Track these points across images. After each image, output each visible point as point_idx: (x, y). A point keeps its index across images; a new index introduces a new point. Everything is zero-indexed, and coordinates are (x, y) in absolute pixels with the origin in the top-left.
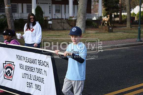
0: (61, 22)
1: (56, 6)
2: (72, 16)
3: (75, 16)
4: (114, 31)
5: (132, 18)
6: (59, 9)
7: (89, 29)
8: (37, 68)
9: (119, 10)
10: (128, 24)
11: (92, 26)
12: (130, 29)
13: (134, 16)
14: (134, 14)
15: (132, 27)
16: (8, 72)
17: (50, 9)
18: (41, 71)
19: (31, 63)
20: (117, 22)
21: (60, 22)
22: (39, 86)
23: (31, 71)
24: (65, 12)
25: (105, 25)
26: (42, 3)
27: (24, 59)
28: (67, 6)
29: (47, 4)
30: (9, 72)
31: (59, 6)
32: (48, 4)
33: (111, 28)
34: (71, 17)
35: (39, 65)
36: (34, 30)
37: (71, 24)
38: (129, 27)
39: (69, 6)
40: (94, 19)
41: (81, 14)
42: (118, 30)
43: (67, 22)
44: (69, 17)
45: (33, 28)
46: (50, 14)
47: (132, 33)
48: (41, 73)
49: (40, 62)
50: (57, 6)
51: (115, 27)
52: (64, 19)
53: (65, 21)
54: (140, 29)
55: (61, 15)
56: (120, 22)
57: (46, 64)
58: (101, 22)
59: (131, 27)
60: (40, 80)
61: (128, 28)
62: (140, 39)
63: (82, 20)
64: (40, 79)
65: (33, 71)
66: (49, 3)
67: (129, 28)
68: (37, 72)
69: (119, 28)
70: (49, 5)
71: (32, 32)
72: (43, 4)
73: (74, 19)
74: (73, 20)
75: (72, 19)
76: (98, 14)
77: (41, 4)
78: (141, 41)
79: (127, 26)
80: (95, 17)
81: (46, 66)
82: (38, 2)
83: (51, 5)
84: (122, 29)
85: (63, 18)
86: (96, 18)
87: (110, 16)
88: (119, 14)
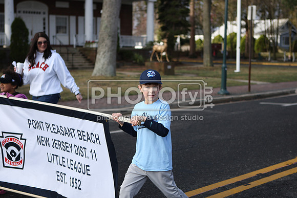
0: (68, 54)
1: (57, 19)
2: (91, 41)
3: (97, 41)
4: (175, 74)
5: (216, 47)
6: (64, 25)
7: (127, 68)
8: (75, 145)
9: (189, 30)
10: (207, 57)
11: (134, 62)
12: (211, 69)
13: (220, 43)
14: (221, 39)
15: (215, 65)
16: (11, 153)
17: (44, 24)
18: (83, 150)
19: (63, 135)
20: (186, 54)
21: (65, 53)
22: (77, 181)
23: (65, 150)
24: (77, 32)
25: (158, 59)
26: (27, 12)
27: (47, 128)
28: (80, 18)
29: (37, 13)
30: (13, 154)
31: (63, 18)
32: (40, 13)
33: (169, 67)
34: (89, 42)
35: (80, 139)
36: (48, 66)
37: (89, 58)
38: (209, 64)
39: (84, 20)
40: (139, 46)
41: (107, 37)
42: (185, 71)
43: (81, 53)
44: (85, 42)
45: (46, 63)
47: (212, 77)
48: (82, 156)
49: (82, 135)
50: (60, 18)
51: (181, 64)
52: (74, 47)
53: (77, 51)
54: (226, 69)
55: (67, 38)
56: (191, 53)
57: (94, 138)
58: (149, 53)
59: (212, 65)
60: (80, 168)
61: (206, 67)
62: (225, 88)
63: (109, 49)
64: (79, 166)
65: (67, 151)
66: (42, 12)
67: (209, 67)
68: (76, 154)
69: (189, 67)
70: (42, 16)
71: (44, 70)
72: (30, 15)
73: (94, 46)
74: (92, 48)
75: (91, 46)
76: (146, 37)
77: (25, 14)
78: (228, 94)
79: (205, 63)
80: (140, 44)
81: (94, 143)
82: (18, 10)
83: (46, 16)
84: (194, 69)
85: (71, 43)
86: (142, 45)
87: (168, 41)
88: (189, 37)
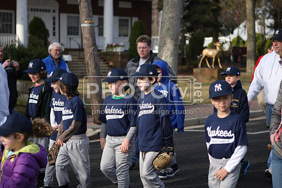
1: (68, 17)
2: (114, 44)
25: (208, 65)
31: (75, 17)
41: (170, 41)
46: (54, 37)
50: (72, 17)
63: (171, 54)
66: (52, 9)
70: (52, 15)
72: (39, 13)
73: (119, 50)
74: (116, 52)
77: (33, 12)
